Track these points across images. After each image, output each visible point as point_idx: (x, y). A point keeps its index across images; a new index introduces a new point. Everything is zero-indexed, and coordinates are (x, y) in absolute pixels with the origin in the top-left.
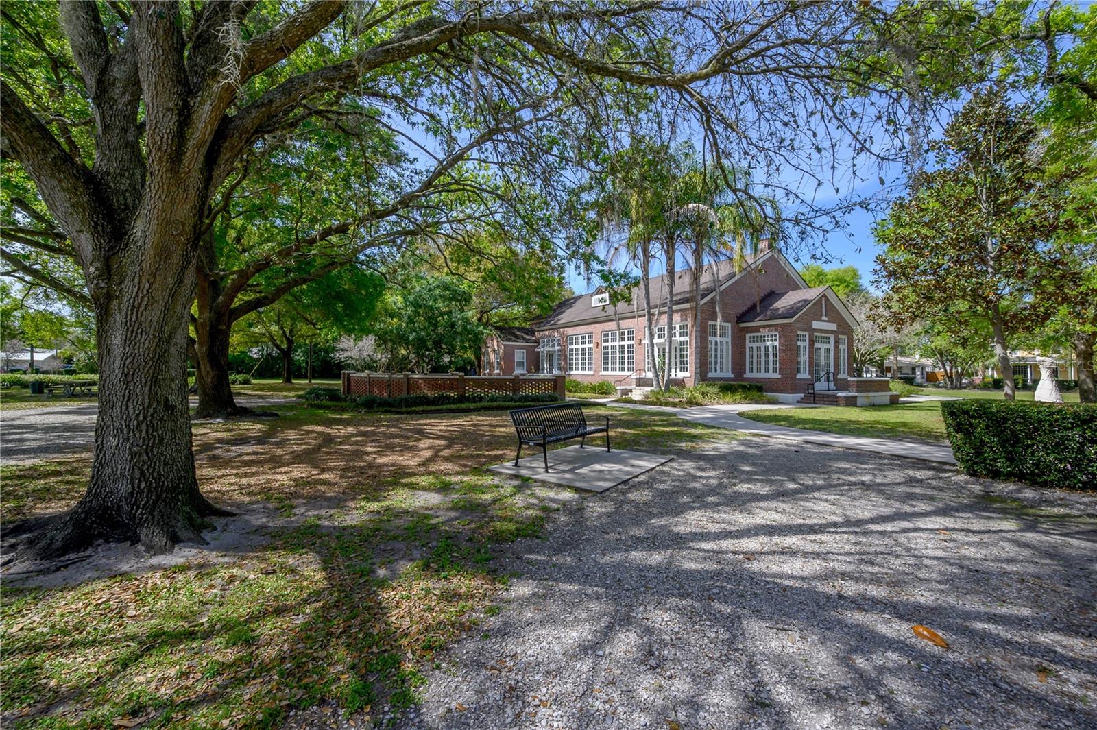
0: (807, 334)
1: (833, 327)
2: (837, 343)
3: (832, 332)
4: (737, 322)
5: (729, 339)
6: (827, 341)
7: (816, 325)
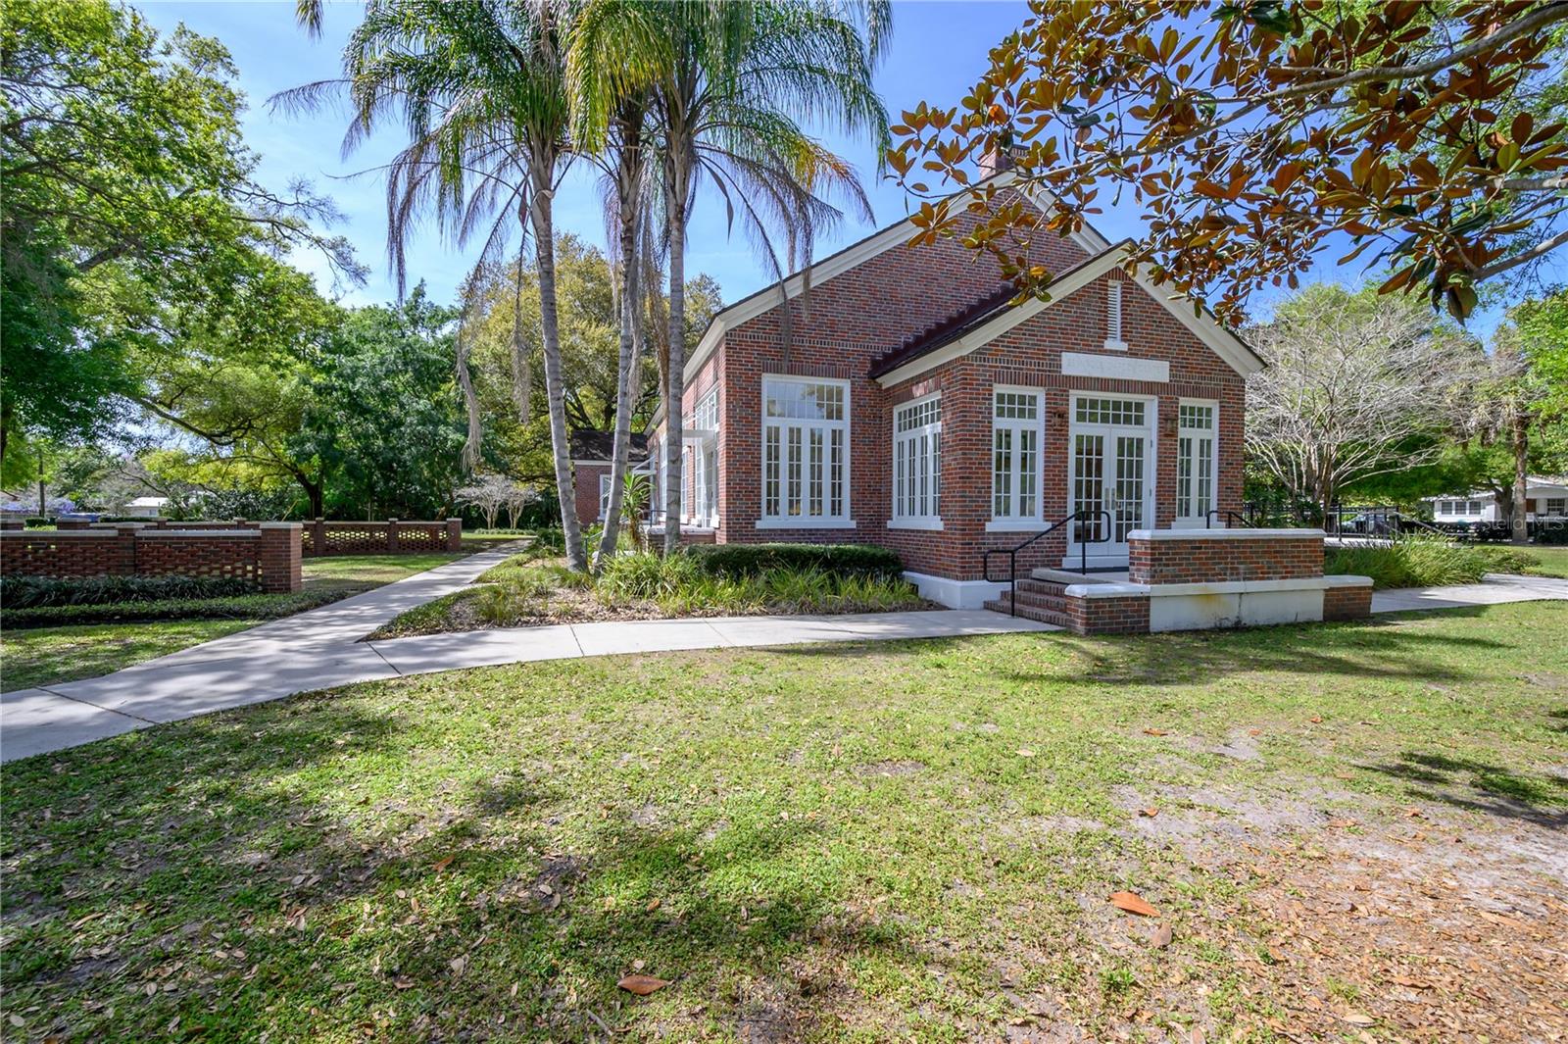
0: (1040, 393)
1: (1157, 371)
2: (1168, 422)
3: (1149, 387)
4: (873, 376)
5: (845, 425)
6: (1132, 414)
7: (1074, 364)
